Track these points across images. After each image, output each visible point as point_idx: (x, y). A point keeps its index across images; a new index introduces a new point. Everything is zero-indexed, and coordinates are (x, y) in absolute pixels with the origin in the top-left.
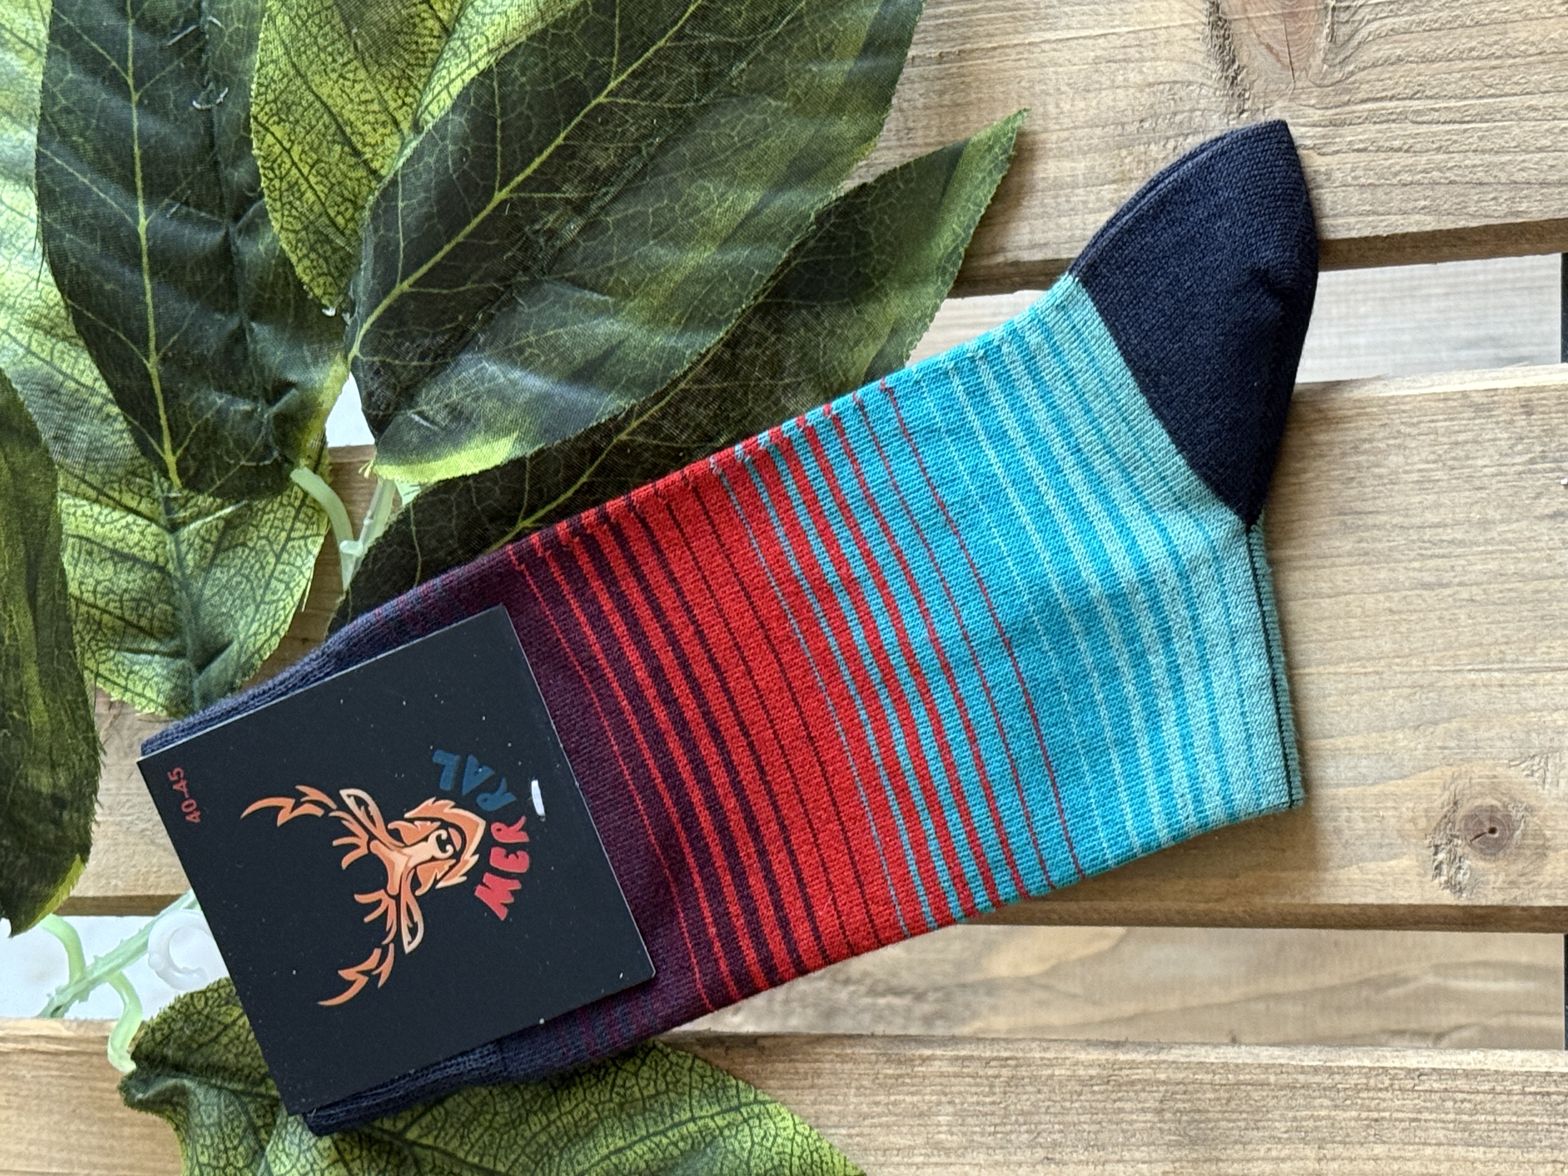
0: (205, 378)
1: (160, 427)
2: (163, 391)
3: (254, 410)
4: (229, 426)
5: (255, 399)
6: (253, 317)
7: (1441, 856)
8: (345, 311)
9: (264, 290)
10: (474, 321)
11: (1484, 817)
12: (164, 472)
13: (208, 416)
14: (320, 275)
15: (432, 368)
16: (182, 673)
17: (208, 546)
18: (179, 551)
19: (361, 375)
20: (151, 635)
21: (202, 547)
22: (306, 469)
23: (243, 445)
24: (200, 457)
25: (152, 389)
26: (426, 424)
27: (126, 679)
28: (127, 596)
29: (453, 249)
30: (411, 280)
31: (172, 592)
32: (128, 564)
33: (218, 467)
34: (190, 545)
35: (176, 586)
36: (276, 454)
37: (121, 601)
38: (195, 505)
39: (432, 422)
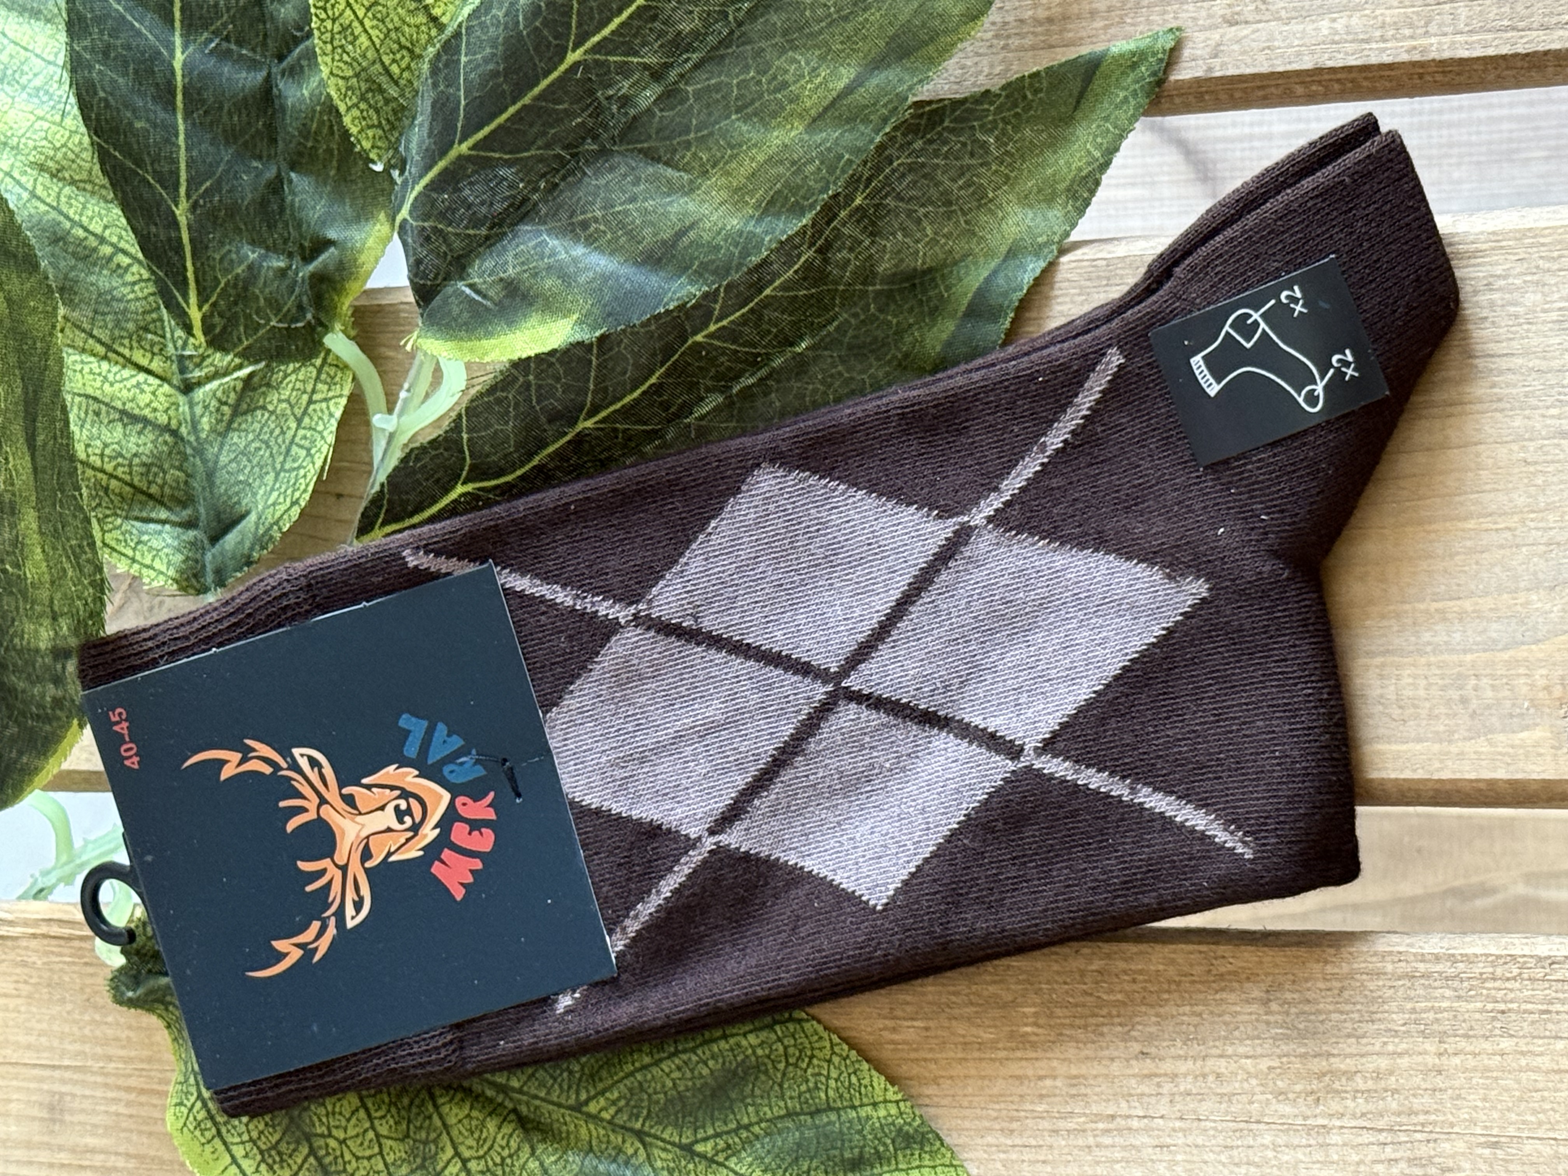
0: (237, 230)
1: (185, 280)
2: (191, 240)
3: (289, 267)
4: (260, 282)
5: (290, 255)
6: (292, 168)
8: (394, 167)
9: (306, 138)
10: (536, 190)
12: (188, 328)
13: (239, 270)
14: (370, 127)
15: (487, 238)
16: (193, 544)
17: (225, 409)
18: (193, 414)
19: (410, 240)
20: (162, 503)
21: (218, 410)
22: (341, 335)
23: (275, 305)
24: (228, 314)
25: (181, 238)
26: (477, 298)
27: (134, 549)
28: (136, 461)
29: (518, 112)
30: (471, 142)
31: (185, 458)
32: (140, 426)
33: (246, 327)
34: (206, 407)
35: (189, 451)
36: (309, 316)
37: (130, 465)
38: (212, 364)
39: (485, 296)
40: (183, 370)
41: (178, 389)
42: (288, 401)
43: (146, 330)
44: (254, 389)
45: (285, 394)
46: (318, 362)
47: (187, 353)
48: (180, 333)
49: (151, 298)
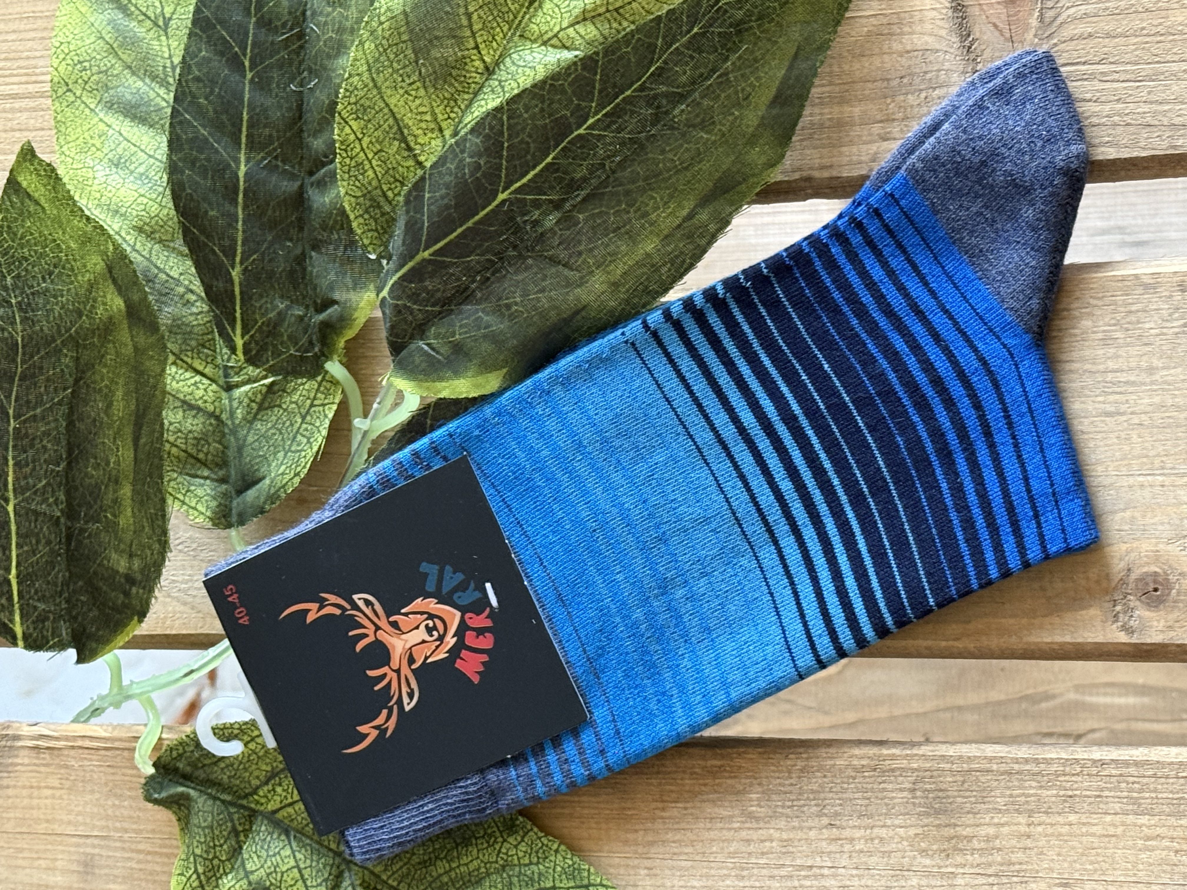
0: (273, 288)
1: (234, 319)
2: (241, 293)
3: (305, 314)
4: (286, 324)
5: (307, 307)
6: (313, 249)
7: (1119, 606)
8: (384, 258)
9: (325, 230)
10: (474, 281)
11: (1150, 579)
12: (233, 349)
13: (271, 315)
14: (369, 230)
15: (440, 313)
16: (224, 494)
17: (254, 405)
18: (231, 406)
19: (388, 311)
20: (206, 465)
21: (248, 405)
22: (336, 361)
23: (294, 339)
24: (261, 343)
25: (233, 291)
26: (433, 354)
27: (184, 496)
28: (190, 436)
29: (464, 231)
30: (431, 250)
31: (223, 435)
32: (194, 412)
33: (273, 353)
34: (240, 403)
35: (227, 431)
36: (316, 349)
37: (186, 438)
38: (246, 374)
39: (438, 353)
40: (226, 376)
41: (222, 388)
42: (296, 403)
43: (204, 346)
44: (274, 393)
45: (295, 398)
46: (319, 379)
47: (230, 364)
48: (226, 351)
49: (208, 325)
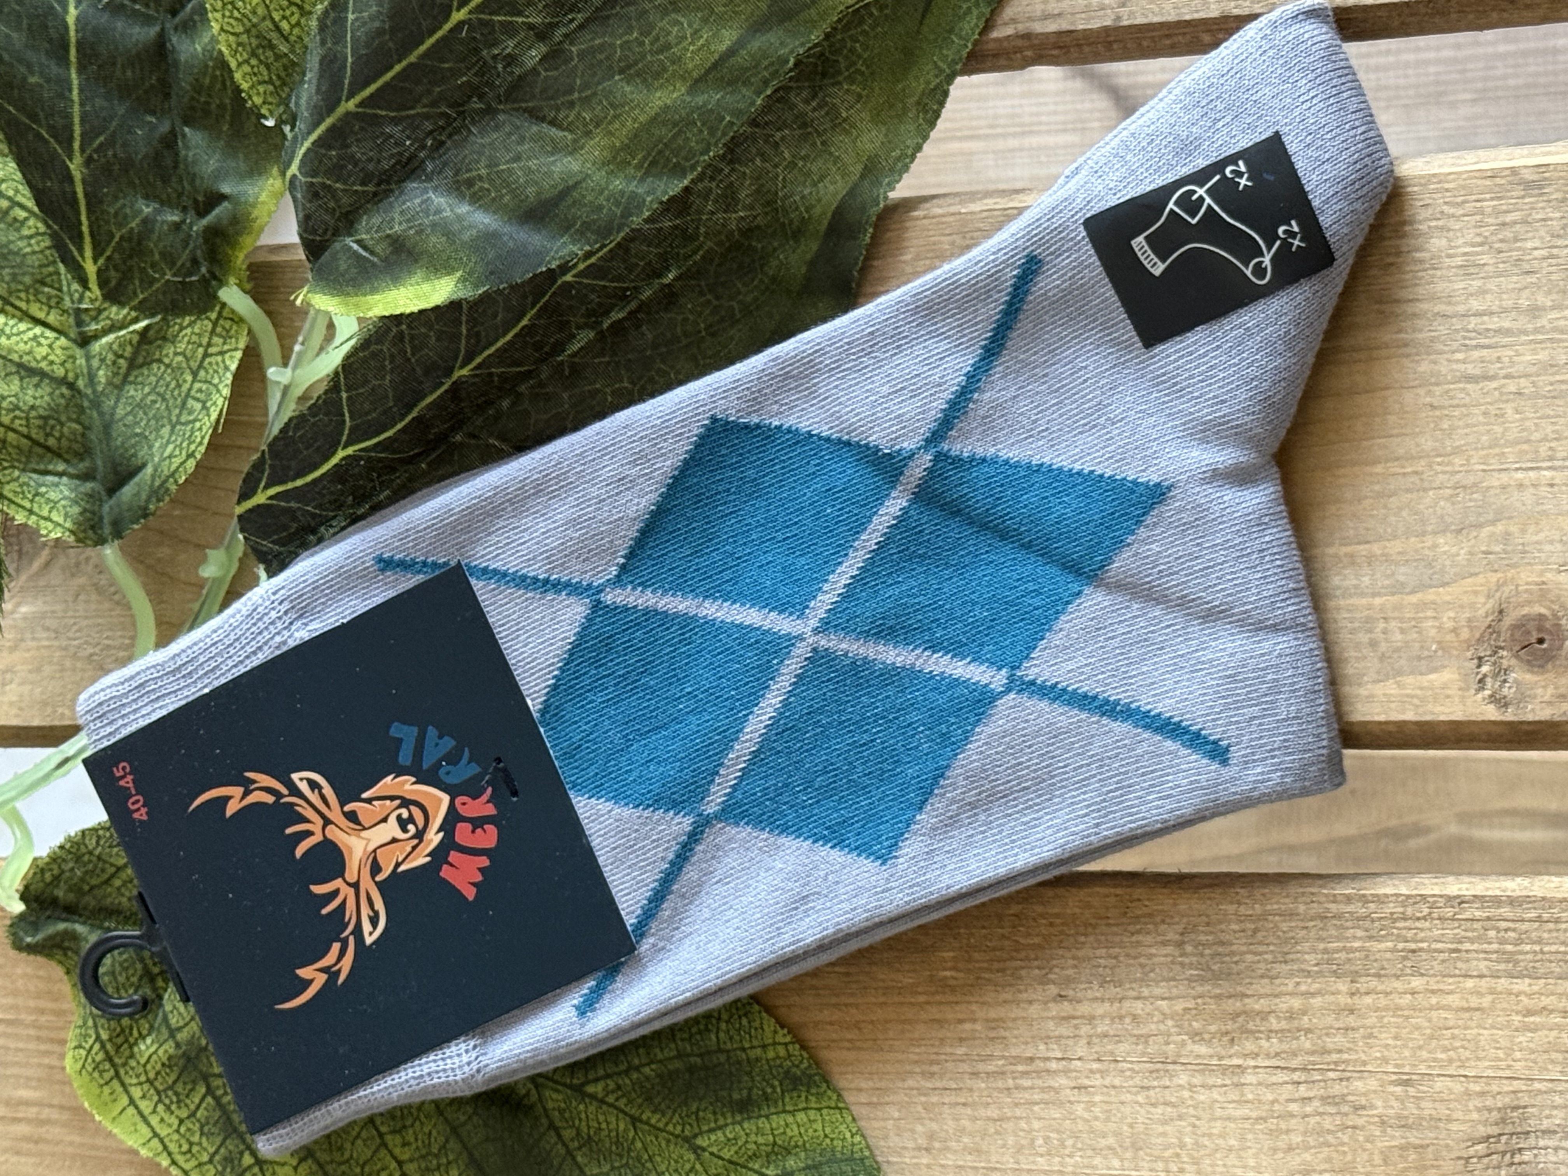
0: (132, 184)
1: (80, 235)
2: (86, 195)
3: (183, 221)
4: (155, 236)
5: (184, 209)
6: (186, 123)
7: (1485, 669)
8: (285, 123)
9: (199, 93)
10: (423, 147)
11: (1531, 626)
12: (84, 282)
13: (133, 225)
14: (260, 83)
15: (375, 194)
16: (90, 496)
17: (121, 361)
18: (89, 367)
19: (299, 196)
20: (59, 456)
21: (114, 363)
22: (235, 288)
23: (169, 258)
24: (123, 267)
25: (75, 193)
26: (364, 253)
27: (32, 501)
28: (33, 414)
29: (404, 70)
30: (358, 99)
31: (82, 410)
32: (36, 380)
33: (142, 281)
34: (102, 360)
35: (86, 404)
36: (204, 270)
37: (27, 419)
38: (108, 318)
39: (372, 253)
40: (79, 323)
41: (74, 341)
42: (183, 354)
43: (43, 283)
44: (150, 343)
45: (181, 347)
46: (213, 316)
47: (84, 306)
48: (75, 286)
49: (48, 252)
